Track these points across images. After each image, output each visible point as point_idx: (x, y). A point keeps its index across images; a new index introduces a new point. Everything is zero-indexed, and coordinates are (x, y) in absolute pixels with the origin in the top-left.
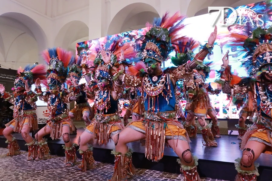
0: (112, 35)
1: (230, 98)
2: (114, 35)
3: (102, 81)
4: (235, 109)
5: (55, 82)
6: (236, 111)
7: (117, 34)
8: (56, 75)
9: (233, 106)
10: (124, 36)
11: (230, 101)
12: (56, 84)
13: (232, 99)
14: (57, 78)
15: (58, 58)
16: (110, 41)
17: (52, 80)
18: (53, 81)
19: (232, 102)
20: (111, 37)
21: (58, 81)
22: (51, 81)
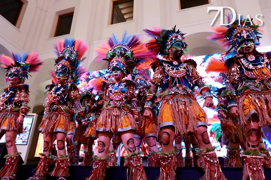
0: (93, 72)
1: (213, 135)
2: (95, 72)
3: (118, 72)
4: (219, 146)
5: (66, 69)
6: (220, 148)
7: (98, 71)
8: (68, 63)
9: (217, 143)
10: (105, 73)
11: (214, 138)
12: (66, 72)
13: (215, 136)
14: (68, 66)
15: (74, 48)
16: (90, 77)
17: (63, 66)
18: (64, 68)
19: (215, 139)
20: (92, 73)
21: (68, 69)
22: (62, 68)
